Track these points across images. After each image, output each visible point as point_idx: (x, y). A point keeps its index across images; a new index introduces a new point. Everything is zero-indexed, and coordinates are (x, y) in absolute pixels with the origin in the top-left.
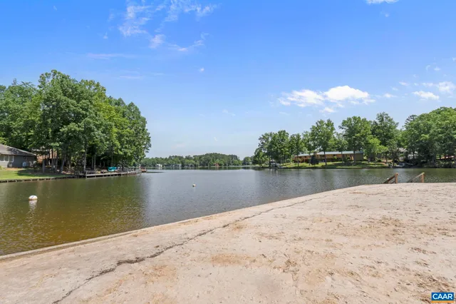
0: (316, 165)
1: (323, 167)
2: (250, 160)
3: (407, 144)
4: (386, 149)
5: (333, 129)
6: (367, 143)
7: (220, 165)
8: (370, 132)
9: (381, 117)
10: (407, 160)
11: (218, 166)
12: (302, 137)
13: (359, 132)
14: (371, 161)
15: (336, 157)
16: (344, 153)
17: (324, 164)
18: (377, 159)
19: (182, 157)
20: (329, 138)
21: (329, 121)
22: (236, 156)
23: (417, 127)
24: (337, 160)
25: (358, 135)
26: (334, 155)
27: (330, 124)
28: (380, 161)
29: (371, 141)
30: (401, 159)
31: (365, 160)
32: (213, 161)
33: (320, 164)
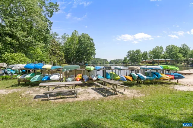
0: (154, 65)
2: (113, 61)
4: (185, 58)
5: (163, 50)
6: (177, 56)
7: (100, 64)
8: (178, 52)
9: (183, 45)
11: (99, 64)
12: (148, 53)
13: (174, 51)
14: (177, 63)
15: (162, 61)
16: (167, 60)
18: (180, 63)
20: (161, 53)
21: (161, 47)
22: (106, 60)
25: (173, 53)
28: (181, 64)
29: (179, 55)
31: (174, 63)
32: (97, 62)
33: (156, 64)
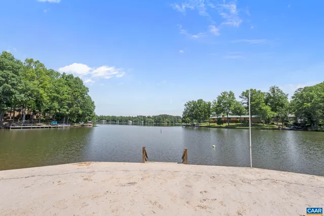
0: (221, 125)
1: (226, 127)
3: (294, 111)
4: (276, 114)
5: (234, 98)
6: (261, 110)
7: (168, 122)
8: (263, 101)
9: (273, 90)
10: (296, 124)
11: (166, 123)
12: (212, 104)
13: (254, 101)
14: (266, 123)
15: (238, 120)
17: (227, 124)
18: (271, 122)
19: (145, 117)
21: (231, 92)
23: (301, 97)
24: (239, 122)
26: (237, 118)
27: (231, 94)
28: (273, 124)
29: (264, 108)
30: (291, 122)
31: (262, 123)
32: (163, 120)
33: (225, 125)
